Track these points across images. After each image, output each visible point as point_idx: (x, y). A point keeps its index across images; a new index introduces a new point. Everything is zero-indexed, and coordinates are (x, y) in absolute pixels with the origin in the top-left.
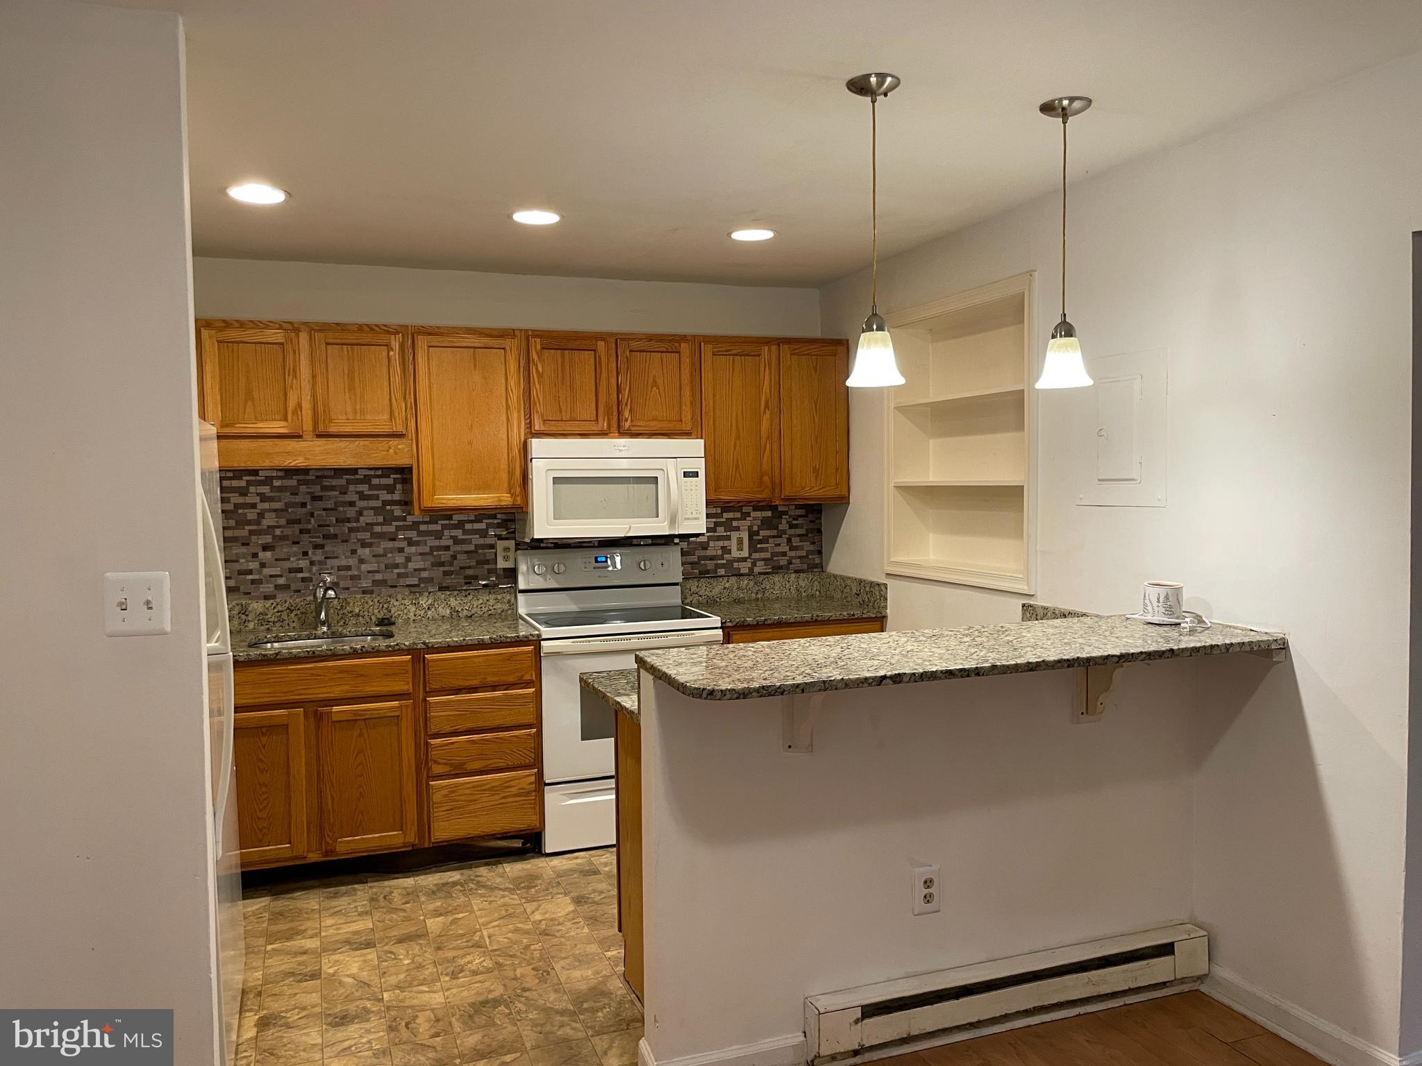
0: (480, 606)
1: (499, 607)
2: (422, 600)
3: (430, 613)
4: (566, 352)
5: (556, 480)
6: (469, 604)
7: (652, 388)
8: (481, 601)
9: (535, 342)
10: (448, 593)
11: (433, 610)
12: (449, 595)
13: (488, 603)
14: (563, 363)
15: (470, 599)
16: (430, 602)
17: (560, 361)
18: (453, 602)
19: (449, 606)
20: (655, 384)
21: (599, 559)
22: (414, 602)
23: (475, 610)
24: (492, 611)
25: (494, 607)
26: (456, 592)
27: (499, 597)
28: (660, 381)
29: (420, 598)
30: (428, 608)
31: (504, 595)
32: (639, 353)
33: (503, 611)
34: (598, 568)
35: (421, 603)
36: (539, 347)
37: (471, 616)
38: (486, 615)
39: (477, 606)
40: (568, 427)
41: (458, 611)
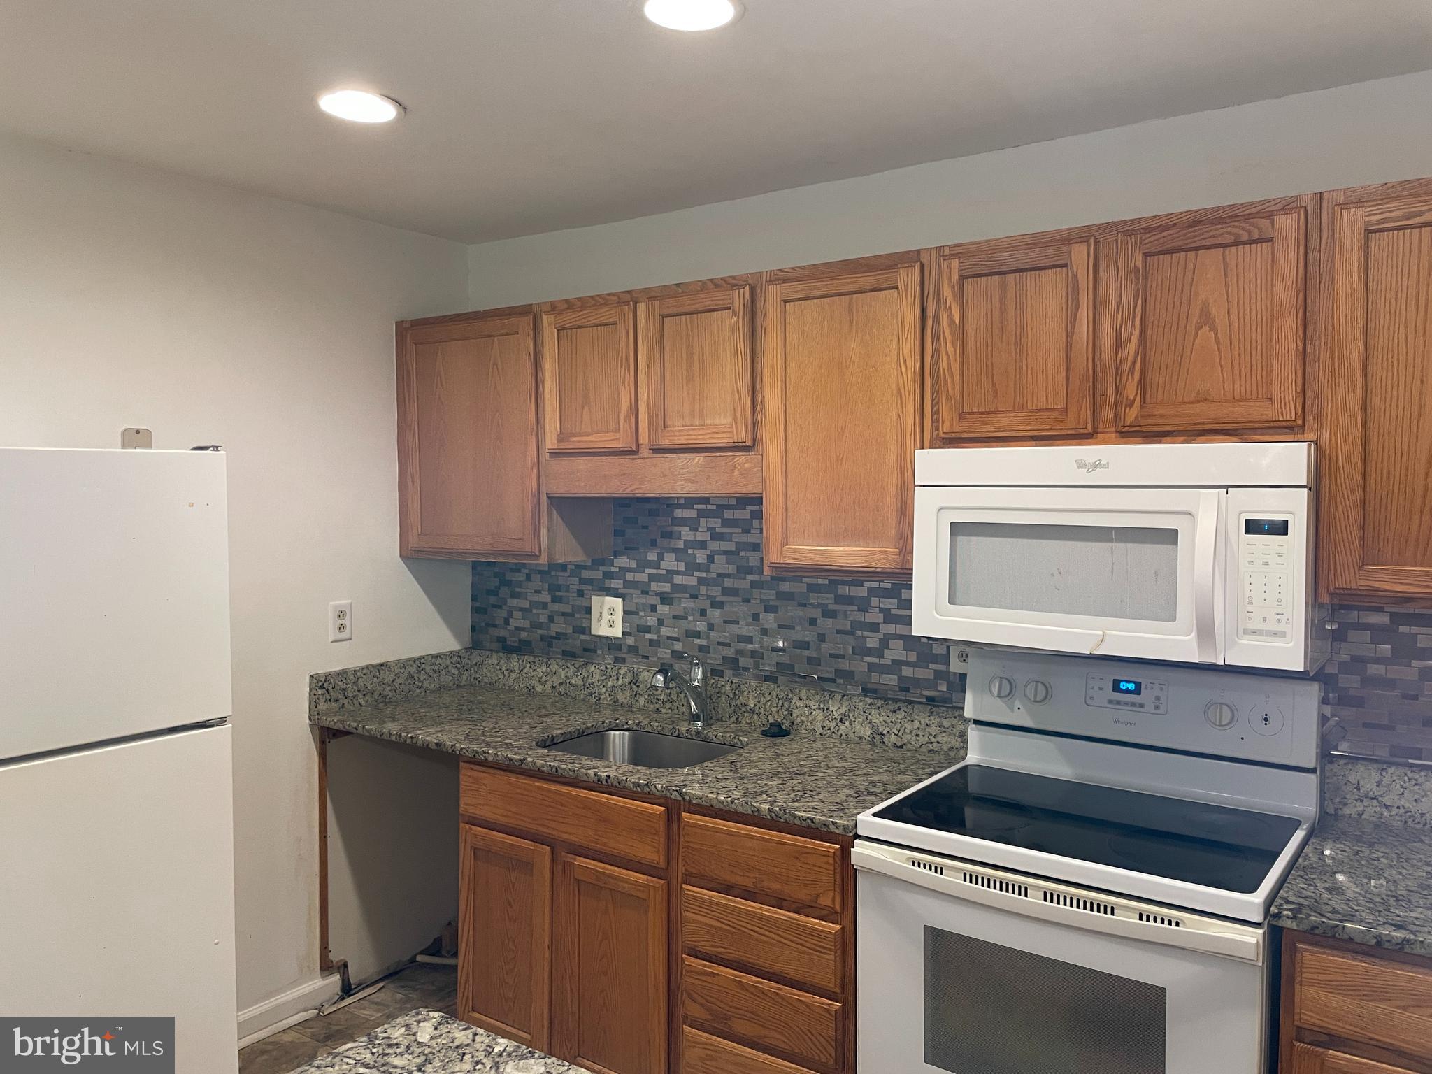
0: (914, 733)
1: (945, 739)
2: (833, 705)
3: (842, 727)
4: (1010, 277)
5: (957, 529)
6: (899, 726)
7: (1199, 328)
8: (917, 725)
9: (949, 267)
10: (869, 701)
11: (847, 723)
12: (870, 705)
13: (928, 729)
14: (1003, 299)
15: (900, 717)
16: (843, 710)
17: (997, 297)
18: (876, 719)
19: (870, 723)
20: (1206, 319)
21: (1124, 686)
22: (822, 706)
23: (909, 737)
24: (935, 744)
25: (939, 739)
26: (880, 702)
27: (946, 723)
28: (1218, 313)
29: (830, 702)
30: (841, 720)
31: (955, 721)
32: (1168, 256)
33: (951, 749)
34: (1118, 703)
35: (831, 709)
36: (955, 276)
37: (901, 747)
38: (924, 749)
39: (911, 732)
40: (1006, 426)
41: (882, 734)
